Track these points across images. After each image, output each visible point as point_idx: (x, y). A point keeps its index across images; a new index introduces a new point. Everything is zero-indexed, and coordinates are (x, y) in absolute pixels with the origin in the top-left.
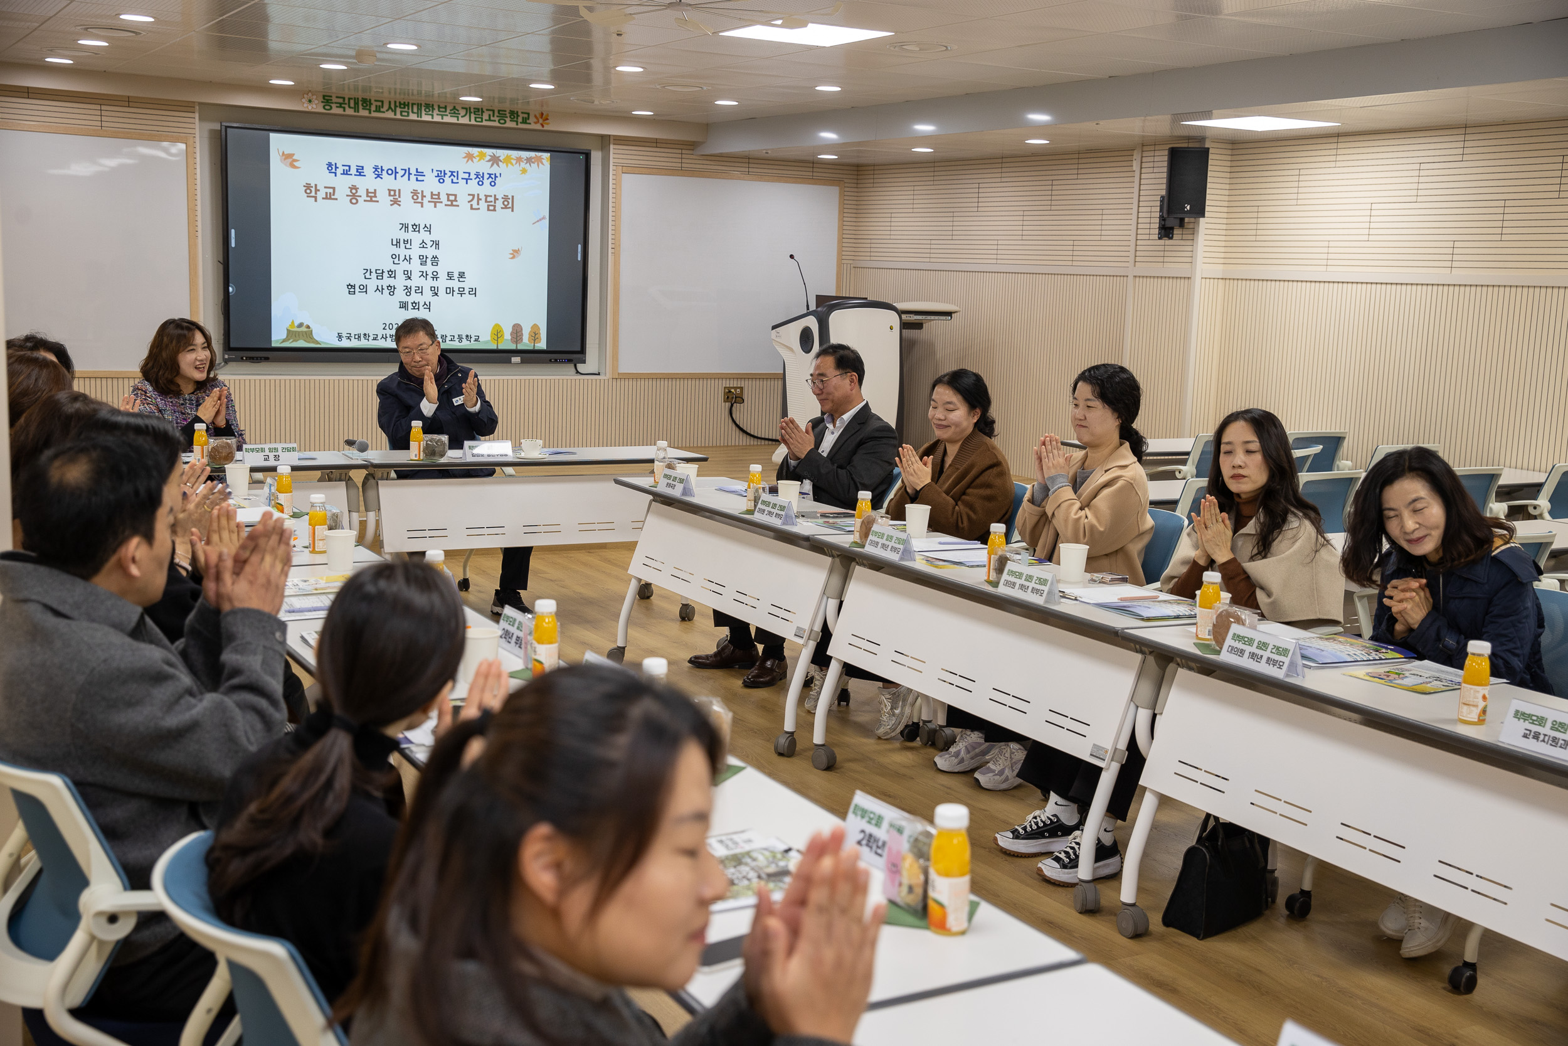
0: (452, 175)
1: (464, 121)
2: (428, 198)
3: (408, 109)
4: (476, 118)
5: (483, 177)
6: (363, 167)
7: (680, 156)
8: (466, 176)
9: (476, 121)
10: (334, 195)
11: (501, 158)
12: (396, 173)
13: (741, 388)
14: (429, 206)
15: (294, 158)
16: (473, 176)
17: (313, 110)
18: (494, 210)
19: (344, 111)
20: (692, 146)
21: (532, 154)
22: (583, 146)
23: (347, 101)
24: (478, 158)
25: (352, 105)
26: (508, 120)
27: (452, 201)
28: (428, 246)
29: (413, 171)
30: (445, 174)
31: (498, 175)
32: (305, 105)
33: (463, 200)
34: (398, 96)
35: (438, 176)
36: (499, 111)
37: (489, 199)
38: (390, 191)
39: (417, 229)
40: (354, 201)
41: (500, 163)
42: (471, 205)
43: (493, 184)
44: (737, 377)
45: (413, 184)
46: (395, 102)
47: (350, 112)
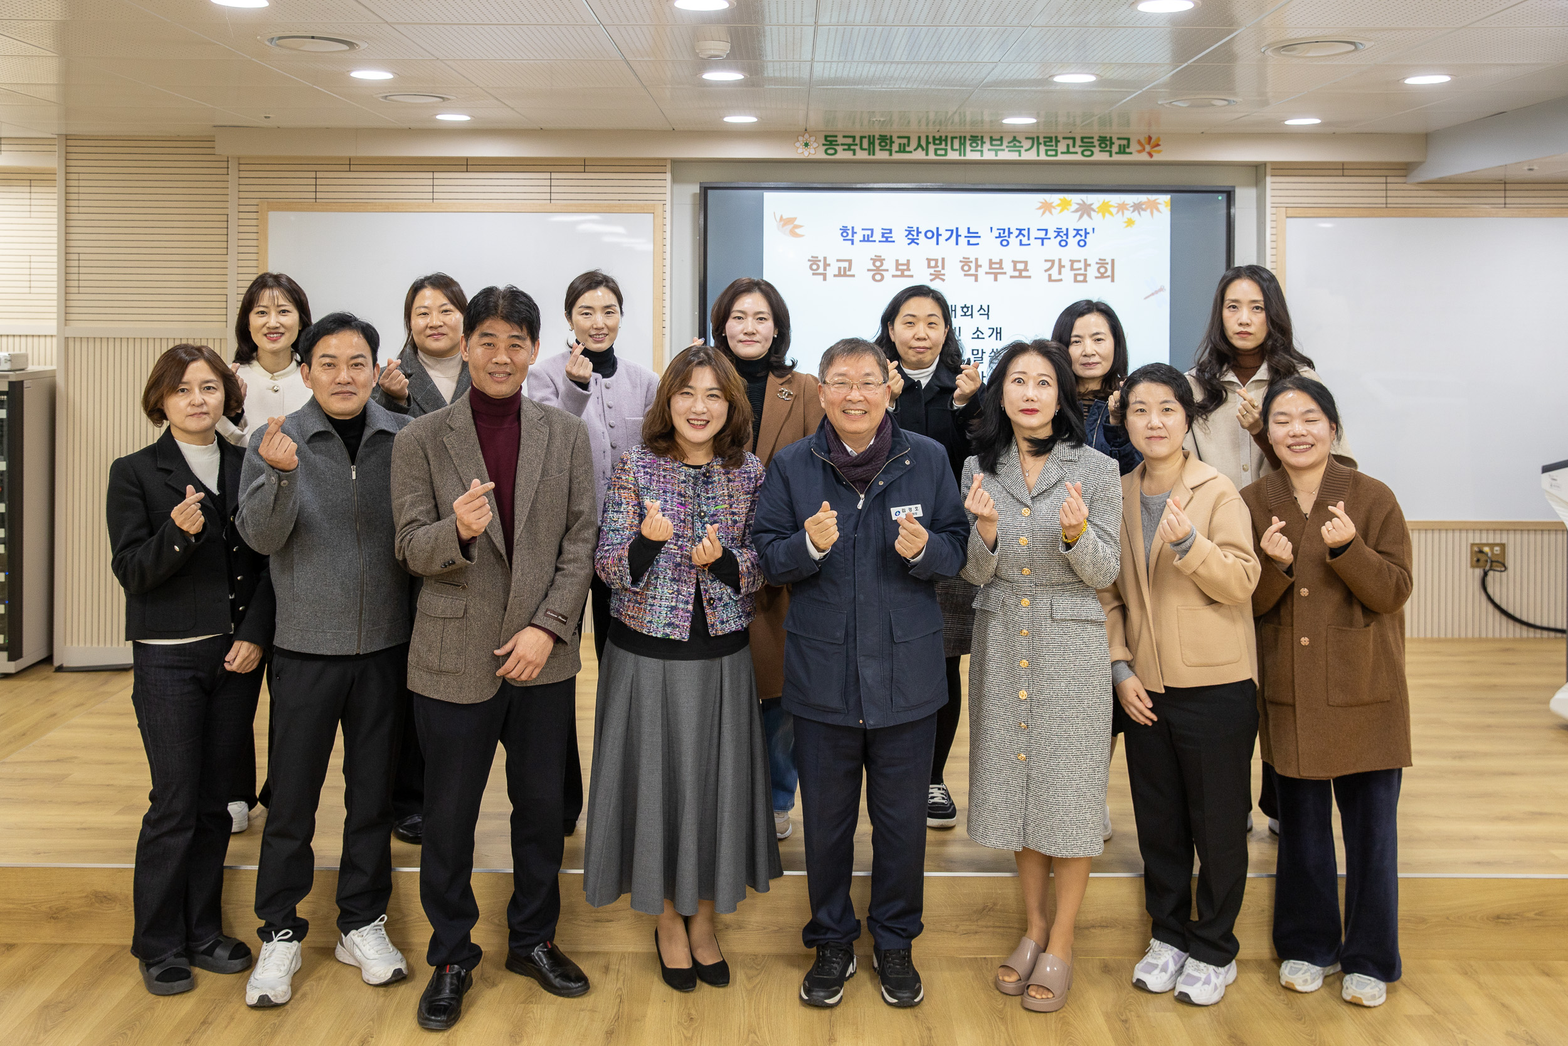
0: (1020, 233)
1: (1031, 156)
2: (985, 267)
3: (946, 145)
4: (1047, 151)
5: (1067, 235)
6: (891, 230)
7: (1383, 186)
8: (1042, 234)
9: (1047, 155)
10: (850, 270)
11: (1094, 207)
12: (938, 235)
13: (1503, 546)
14: (985, 279)
15: (796, 223)
16: (1051, 234)
17: (811, 157)
18: (1085, 281)
19: (854, 154)
20: (1405, 169)
21: (1143, 198)
22: (1222, 180)
23: (858, 141)
24: (1059, 209)
25: (865, 145)
26: (1096, 150)
27: (1020, 271)
28: (986, 335)
29: (963, 232)
30: (1010, 233)
31: (1089, 230)
32: (800, 151)
33: (1037, 269)
34: (931, 127)
35: (1000, 237)
36: (1082, 138)
37: (1076, 265)
38: (929, 260)
39: (969, 313)
40: (878, 277)
41: (1093, 214)
42: (1050, 276)
43: (1082, 244)
44: (1494, 527)
45: (963, 248)
46: (927, 137)
47: (862, 155)
